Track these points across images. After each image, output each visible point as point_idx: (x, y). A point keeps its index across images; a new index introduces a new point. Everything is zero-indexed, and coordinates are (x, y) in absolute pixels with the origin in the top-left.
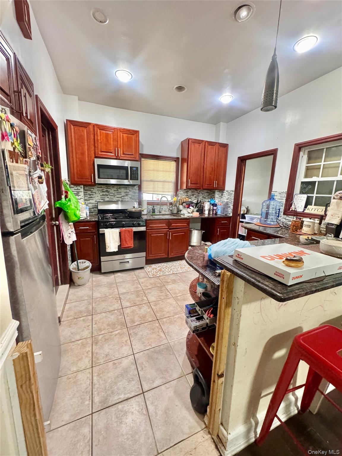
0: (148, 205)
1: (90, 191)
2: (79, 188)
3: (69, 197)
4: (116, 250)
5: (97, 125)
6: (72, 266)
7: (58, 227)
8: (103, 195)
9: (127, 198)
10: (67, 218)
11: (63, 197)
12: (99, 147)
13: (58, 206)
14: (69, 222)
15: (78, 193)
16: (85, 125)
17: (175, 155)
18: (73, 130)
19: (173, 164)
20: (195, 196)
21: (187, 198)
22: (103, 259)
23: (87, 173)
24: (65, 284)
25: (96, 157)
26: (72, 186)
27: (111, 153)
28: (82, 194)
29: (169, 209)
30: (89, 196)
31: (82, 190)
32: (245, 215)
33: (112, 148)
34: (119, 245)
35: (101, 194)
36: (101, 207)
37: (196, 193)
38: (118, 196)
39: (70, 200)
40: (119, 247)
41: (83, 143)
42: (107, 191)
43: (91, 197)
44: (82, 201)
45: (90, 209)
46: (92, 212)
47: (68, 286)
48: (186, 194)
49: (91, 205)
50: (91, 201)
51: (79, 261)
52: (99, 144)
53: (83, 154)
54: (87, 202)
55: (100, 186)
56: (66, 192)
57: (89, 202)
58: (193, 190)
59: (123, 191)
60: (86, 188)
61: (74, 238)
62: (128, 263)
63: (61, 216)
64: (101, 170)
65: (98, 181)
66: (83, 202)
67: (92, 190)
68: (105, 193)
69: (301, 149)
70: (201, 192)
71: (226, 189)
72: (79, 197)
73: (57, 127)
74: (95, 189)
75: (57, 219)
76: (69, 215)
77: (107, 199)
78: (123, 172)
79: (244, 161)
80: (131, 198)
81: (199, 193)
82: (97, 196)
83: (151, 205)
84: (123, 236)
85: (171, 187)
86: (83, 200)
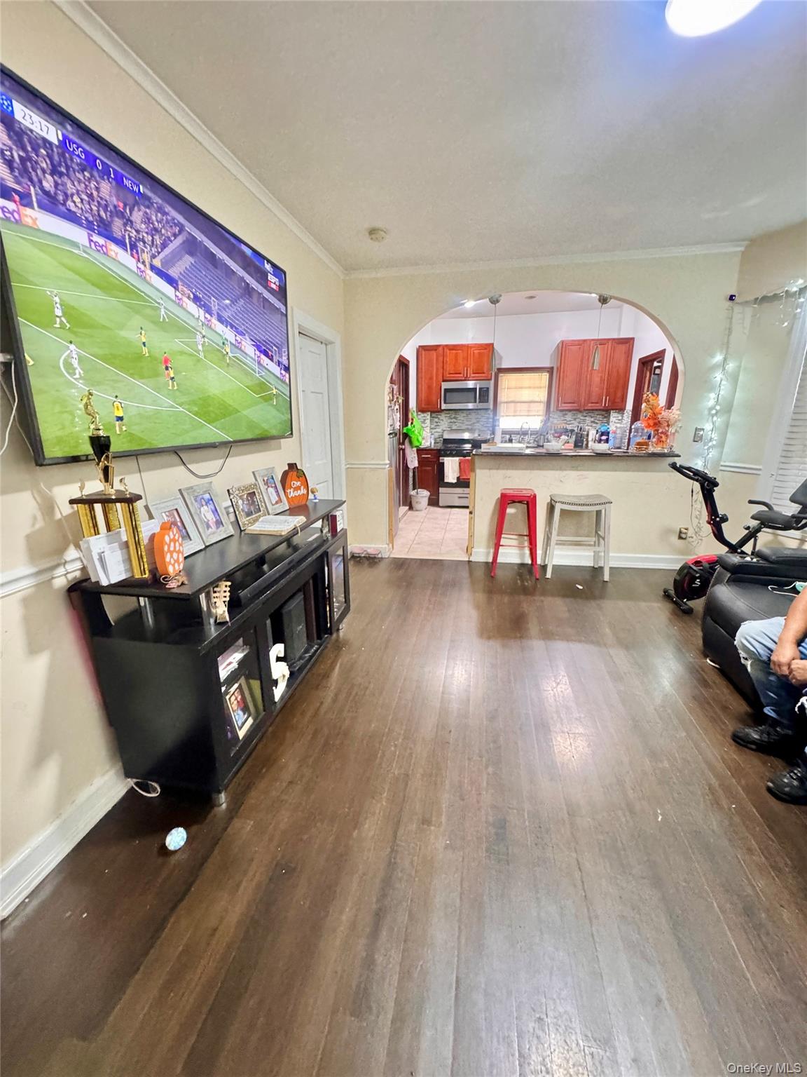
0: (502, 434)
1: (436, 418)
2: (425, 415)
3: (414, 423)
4: (455, 481)
5: (447, 346)
6: (412, 493)
7: (404, 450)
8: (451, 422)
9: (478, 426)
10: (411, 442)
11: (410, 423)
12: (448, 369)
13: (405, 431)
14: (412, 448)
15: (425, 420)
16: (435, 348)
17: (547, 364)
18: (423, 356)
19: (546, 376)
20: (578, 420)
21: (564, 425)
22: (441, 490)
23: (434, 398)
24: (405, 505)
25: (444, 381)
26: (419, 413)
27: (460, 373)
28: (428, 422)
30: (435, 424)
31: (429, 417)
33: (460, 369)
34: (458, 475)
35: (449, 421)
36: (446, 436)
37: (580, 416)
38: (467, 423)
39: (414, 426)
40: (458, 478)
41: (432, 366)
42: (454, 418)
43: (438, 426)
44: (428, 430)
45: (435, 439)
46: (438, 443)
47: (408, 508)
48: (563, 418)
49: (437, 435)
50: (437, 430)
51: (419, 490)
52: (448, 366)
53: (431, 378)
54: (434, 431)
55: (447, 412)
56: (412, 419)
57: (435, 430)
58: (574, 412)
59: (473, 416)
60: (433, 415)
61: (416, 464)
62: (466, 498)
63: (407, 441)
64: (448, 394)
65: (444, 406)
67: (439, 416)
68: (452, 421)
70: (590, 414)
71: (627, 408)
72: (426, 425)
73: (409, 362)
74: (443, 416)
75: (403, 443)
76: (412, 440)
77: (454, 427)
78: (471, 395)
80: (483, 425)
81: (586, 416)
82: (444, 421)
83: (508, 434)
84: (462, 467)
85: (541, 408)
86: (429, 428)
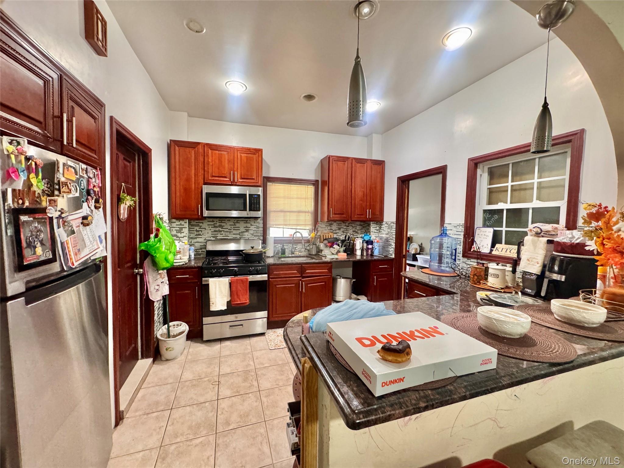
0: (274, 243)
1: (198, 226)
2: (182, 222)
3: (160, 235)
4: (224, 307)
5: (208, 145)
6: (160, 331)
7: (142, 276)
8: (215, 231)
9: (247, 235)
10: (155, 264)
11: (152, 236)
12: (210, 171)
13: (143, 248)
14: (158, 270)
15: (181, 229)
16: (194, 145)
17: (312, 177)
18: (177, 152)
19: (311, 189)
20: (342, 230)
21: (331, 234)
22: (206, 320)
23: (193, 203)
24: (147, 357)
25: (205, 184)
26: (174, 220)
27: (225, 177)
28: (186, 231)
29: (306, 249)
30: (196, 233)
31: (187, 225)
32: (417, 256)
33: (226, 171)
34: (229, 300)
35: (213, 229)
36: (210, 247)
37: (343, 225)
38: (235, 232)
39: (160, 241)
40: (229, 303)
41: (189, 166)
42: (220, 226)
43: (200, 235)
44: (186, 240)
45: (196, 250)
46: (200, 255)
47: (151, 360)
48: (329, 228)
49: (198, 245)
50: (198, 240)
51: (171, 324)
52: (210, 167)
53: (188, 180)
54: (193, 241)
55: (211, 220)
56: (158, 230)
57: (195, 240)
58: (339, 222)
59: (242, 226)
60: (193, 223)
61: (166, 290)
62: (241, 326)
63: (147, 262)
64: (211, 200)
65: (206, 213)
66: (186, 242)
67: (201, 225)
68: (217, 229)
69: (478, 165)
70: (350, 225)
71: (385, 219)
72: (182, 235)
73: (150, 150)
74: (205, 224)
75: (141, 266)
76: (157, 260)
77: (220, 237)
78: (240, 201)
79: (407, 182)
80: (252, 234)
81: (348, 226)
82: (207, 232)
83: (280, 243)
84: (234, 289)
85: (309, 218)
86: (187, 238)
